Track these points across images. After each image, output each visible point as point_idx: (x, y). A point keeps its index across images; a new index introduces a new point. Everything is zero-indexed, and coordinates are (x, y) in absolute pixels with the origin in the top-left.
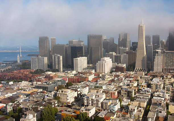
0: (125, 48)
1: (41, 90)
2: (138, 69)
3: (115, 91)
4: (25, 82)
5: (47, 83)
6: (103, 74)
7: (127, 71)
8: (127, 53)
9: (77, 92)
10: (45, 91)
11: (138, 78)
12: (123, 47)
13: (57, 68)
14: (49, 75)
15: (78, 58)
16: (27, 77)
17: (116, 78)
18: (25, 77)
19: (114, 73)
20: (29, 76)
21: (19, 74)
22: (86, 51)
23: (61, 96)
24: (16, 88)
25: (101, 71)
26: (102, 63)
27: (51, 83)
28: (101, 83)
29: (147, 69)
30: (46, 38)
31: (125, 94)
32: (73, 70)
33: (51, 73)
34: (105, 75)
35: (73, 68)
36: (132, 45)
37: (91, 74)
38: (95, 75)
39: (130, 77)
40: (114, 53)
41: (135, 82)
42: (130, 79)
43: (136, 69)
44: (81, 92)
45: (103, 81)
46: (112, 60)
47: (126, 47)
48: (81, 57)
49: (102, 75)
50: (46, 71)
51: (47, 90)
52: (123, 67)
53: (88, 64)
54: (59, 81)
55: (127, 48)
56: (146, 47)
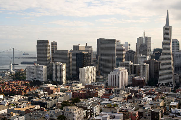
0: (144, 56)
1: (39, 107)
2: (163, 84)
3: (135, 112)
4: (19, 96)
5: (45, 98)
6: (117, 88)
7: (148, 86)
8: (147, 62)
9: (86, 110)
10: (44, 109)
11: (163, 95)
12: (141, 55)
13: (58, 79)
14: (49, 88)
15: (85, 68)
16: (21, 90)
17: (134, 94)
18: (18, 90)
19: (131, 88)
20: (23, 89)
21: (11, 85)
22: (95, 59)
23: (67, 115)
24: (7, 104)
25: (114, 85)
26: (115, 75)
27: (51, 98)
28: (115, 100)
29: (175, 83)
30: (46, 42)
31: (148, 116)
32: (78, 83)
33: (51, 85)
34: (119, 90)
35: (79, 81)
36: (154, 52)
37: (101, 88)
38: (105, 90)
39: (153, 94)
40: (130, 62)
41: (161, 100)
42: (153, 96)
43: (160, 83)
44: (91, 111)
45: (117, 98)
46: (128, 71)
47: (146, 55)
48: (88, 67)
49: (115, 90)
50: (45, 83)
51: (47, 107)
52: (143, 80)
53: (97, 75)
54: (61, 96)
55: (148, 57)
56: (173, 55)
